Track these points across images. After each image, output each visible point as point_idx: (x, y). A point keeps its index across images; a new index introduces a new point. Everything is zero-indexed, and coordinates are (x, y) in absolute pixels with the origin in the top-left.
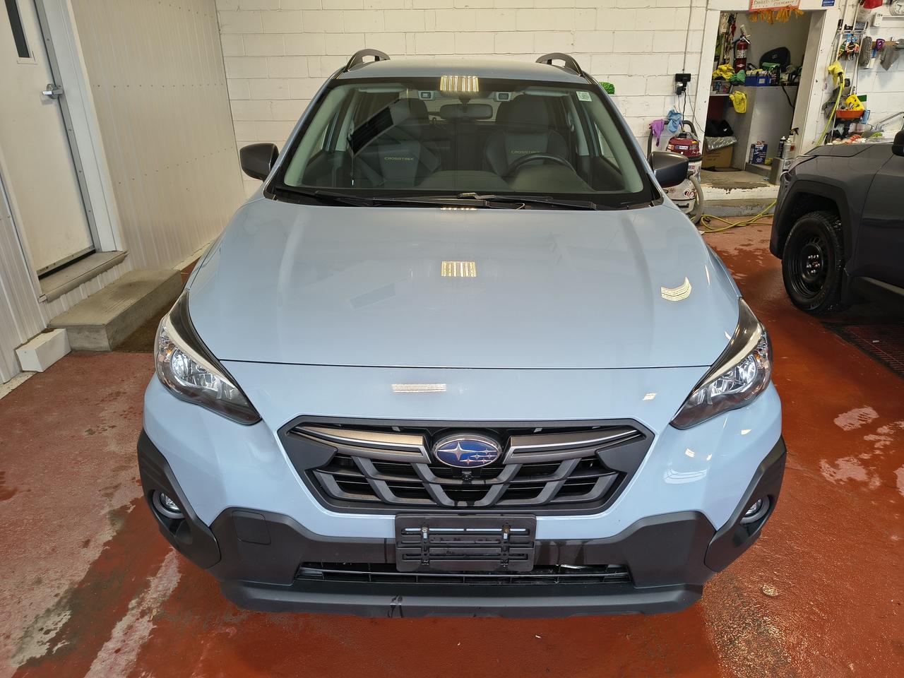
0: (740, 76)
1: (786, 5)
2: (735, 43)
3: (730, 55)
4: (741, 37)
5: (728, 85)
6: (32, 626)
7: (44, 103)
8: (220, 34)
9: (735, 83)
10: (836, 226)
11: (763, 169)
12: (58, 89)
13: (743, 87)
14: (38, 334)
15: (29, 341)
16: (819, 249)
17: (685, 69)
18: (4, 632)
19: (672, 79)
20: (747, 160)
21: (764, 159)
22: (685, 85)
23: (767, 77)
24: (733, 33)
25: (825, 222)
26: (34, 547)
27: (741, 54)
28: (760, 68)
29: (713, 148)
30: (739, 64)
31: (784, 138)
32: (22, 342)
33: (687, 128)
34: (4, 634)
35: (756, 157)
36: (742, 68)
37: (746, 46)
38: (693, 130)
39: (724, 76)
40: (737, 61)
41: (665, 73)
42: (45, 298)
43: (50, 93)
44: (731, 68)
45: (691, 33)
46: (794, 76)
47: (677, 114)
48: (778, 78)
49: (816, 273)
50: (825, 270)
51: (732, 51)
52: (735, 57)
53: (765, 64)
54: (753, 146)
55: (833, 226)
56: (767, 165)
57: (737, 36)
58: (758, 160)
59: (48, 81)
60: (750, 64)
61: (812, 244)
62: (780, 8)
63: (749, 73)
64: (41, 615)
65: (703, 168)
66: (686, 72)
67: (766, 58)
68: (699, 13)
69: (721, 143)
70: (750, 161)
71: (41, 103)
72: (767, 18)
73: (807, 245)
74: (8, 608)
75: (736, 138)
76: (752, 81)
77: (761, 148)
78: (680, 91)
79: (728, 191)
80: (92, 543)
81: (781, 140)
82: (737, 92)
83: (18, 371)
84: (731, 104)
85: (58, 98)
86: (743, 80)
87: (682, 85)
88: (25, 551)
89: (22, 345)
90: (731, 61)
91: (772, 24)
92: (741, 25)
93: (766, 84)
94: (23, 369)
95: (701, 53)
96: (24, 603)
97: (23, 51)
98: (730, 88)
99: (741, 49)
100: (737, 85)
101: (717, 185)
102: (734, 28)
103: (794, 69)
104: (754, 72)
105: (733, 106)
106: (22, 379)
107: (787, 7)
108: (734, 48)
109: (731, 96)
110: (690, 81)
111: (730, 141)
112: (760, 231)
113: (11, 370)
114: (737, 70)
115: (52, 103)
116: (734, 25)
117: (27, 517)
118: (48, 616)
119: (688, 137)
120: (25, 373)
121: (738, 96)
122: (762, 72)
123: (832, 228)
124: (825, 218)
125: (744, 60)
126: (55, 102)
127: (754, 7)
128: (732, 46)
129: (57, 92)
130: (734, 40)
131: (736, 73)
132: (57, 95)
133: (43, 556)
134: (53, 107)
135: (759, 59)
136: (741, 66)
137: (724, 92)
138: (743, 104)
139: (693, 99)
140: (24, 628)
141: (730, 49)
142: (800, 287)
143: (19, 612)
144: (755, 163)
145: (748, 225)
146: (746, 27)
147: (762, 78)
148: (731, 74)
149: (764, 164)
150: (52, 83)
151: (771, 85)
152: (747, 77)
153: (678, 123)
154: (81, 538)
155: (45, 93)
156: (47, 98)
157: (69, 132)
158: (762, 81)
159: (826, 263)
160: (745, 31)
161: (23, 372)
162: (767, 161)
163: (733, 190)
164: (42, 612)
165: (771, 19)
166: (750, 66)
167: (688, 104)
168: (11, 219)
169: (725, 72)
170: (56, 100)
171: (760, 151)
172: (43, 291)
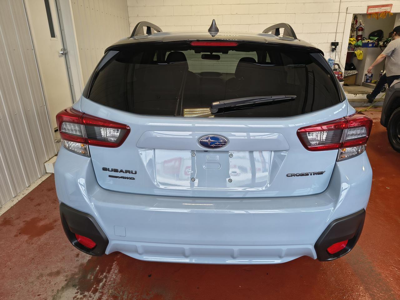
0: (360, 43)
1: (385, 11)
2: (357, 28)
3: (355, 34)
4: (360, 25)
5: (354, 47)
6: (56, 295)
7: (60, 56)
8: (129, 27)
9: (357, 46)
11: (371, 85)
12: (65, 50)
13: (361, 48)
14: (54, 157)
15: (50, 159)
17: (336, 40)
18: (44, 297)
19: (329, 45)
20: (363, 81)
21: (371, 81)
22: (336, 47)
23: (373, 43)
24: (356, 24)
26: (55, 256)
27: (360, 33)
28: (369, 39)
29: (346, 75)
30: (358, 38)
31: (382, 71)
32: (47, 160)
33: (337, 67)
34: (44, 298)
35: (367, 80)
36: (360, 39)
37: (362, 30)
38: (339, 67)
39: (352, 43)
40: (358, 36)
41: (327, 42)
42: (56, 141)
43: (62, 52)
44: (355, 39)
45: (339, 24)
46: (386, 43)
47: (332, 60)
48: (378, 44)
51: (356, 32)
52: (357, 35)
53: (371, 37)
54: (366, 75)
56: (373, 83)
57: (358, 25)
58: (369, 81)
59: (61, 47)
60: (364, 38)
62: (382, 12)
63: (363, 41)
64: (60, 290)
65: (344, 85)
66: (336, 41)
67: (372, 35)
68: (343, 15)
69: (351, 73)
70: (364, 81)
71: (58, 57)
72: (376, 16)
74: (45, 286)
75: (358, 71)
76: (365, 45)
77: (370, 76)
78: (333, 50)
79: (355, 95)
80: (80, 255)
81: (381, 72)
82: (358, 50)
83: (45, 173)
84: (355, 56)
85: (65, 55)
86: (361, 45)
87: (334, 47)
88: (51, 258)
89: (47, 161)
90: (355, 36)
91: (378, 19)
92: (360, 20)
93: (373, 46)
94: (47, 172)
95: (344, 33)
96: (52, 283)
97: (53, 35)
98: (354, 48)
99: (360, 31)
100: (358, 47)
101: (350, 92)
102: (357, 22)
103: (386, 40)
104: (366, 41)
105: (356, 56)
106: (47, 176)
107: (385, 12)
108: (357, 30)
109: (355, 52)
110: (338, 45)
111: (354, 73)
112: (372, 114)
113: (42, 172)
114: (358, 40)
115: (62, 57)
116: (357, 20)
117: (51, 241)
118: (63, 291)
119: (337, 71)
120: (48, 174)
121: (358, 52)
122: (370, 41)
125: (361, 36)
126: (64, 56)
127: (369, 12)
128: (356, 29)
129: (65, 52)
130: (357, 27)
131: (358, 41)
132: (65, 54)
133: (59, 260)
134: (63, 59)
135: (368, 35)
136: (360, 38)
137: (352, 50)
138: (361, 55)
139: (339, 53)
140: (53, 296)
141: (355, 31)
142: (397, 141)
143: (50, 288)
144: (367, 82)
145: (366, 111)
146: (362, 21)
147: (370, 44)
148: (355, 42)
149: (371, 83)
150: (63, 48)
151: (375, 47)
152: (363, 44)
153: (332, 64)
154: (75, 253)
155: (60, 52)
156: (61, 54)
157: (69, 69)
158: (370, 45)
160: (362, 23)
161: (47, 173)
162: (372, 82)
163: (358, 95)
164: (60, 288)
165: (377, 17)
166: (364, 39)
167: (337, 56)
168: (45, 106)
169: (352, 41)
170: (64, 55)
171: (370, 77)
172: (56, 137)
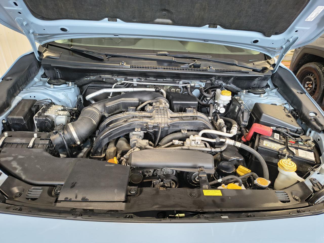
10: (323, 70)
16: (312, 79)
25: (318, 68)
49: (310, 90)
50: (315, 89)
55: (321, 69)
61: (310, 77)
73: (306, 77)
123: (321, 71)
124: (317, 65)
159: (316, 86)
